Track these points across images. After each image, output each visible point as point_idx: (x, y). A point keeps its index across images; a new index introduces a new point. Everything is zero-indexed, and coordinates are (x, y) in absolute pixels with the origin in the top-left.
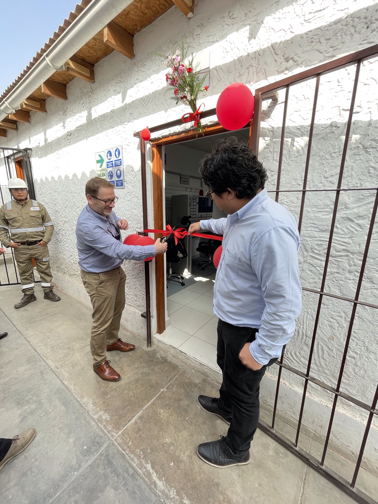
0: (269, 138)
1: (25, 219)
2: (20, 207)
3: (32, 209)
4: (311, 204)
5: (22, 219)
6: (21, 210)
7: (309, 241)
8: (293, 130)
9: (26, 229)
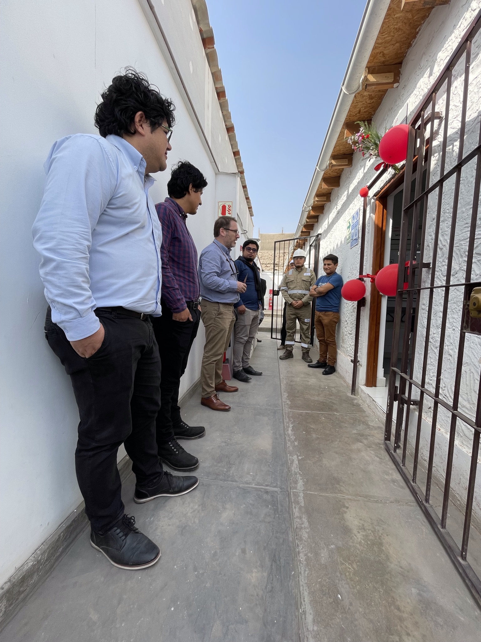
0: (437, 154)
1: (298, 283)
2: (297, 272)
3: (305, 274)
4: (465, 203)
5: (296, 282)
6: (297, 275)
7: (463, 245)
8: (453, 136)
9: (297, 291)
